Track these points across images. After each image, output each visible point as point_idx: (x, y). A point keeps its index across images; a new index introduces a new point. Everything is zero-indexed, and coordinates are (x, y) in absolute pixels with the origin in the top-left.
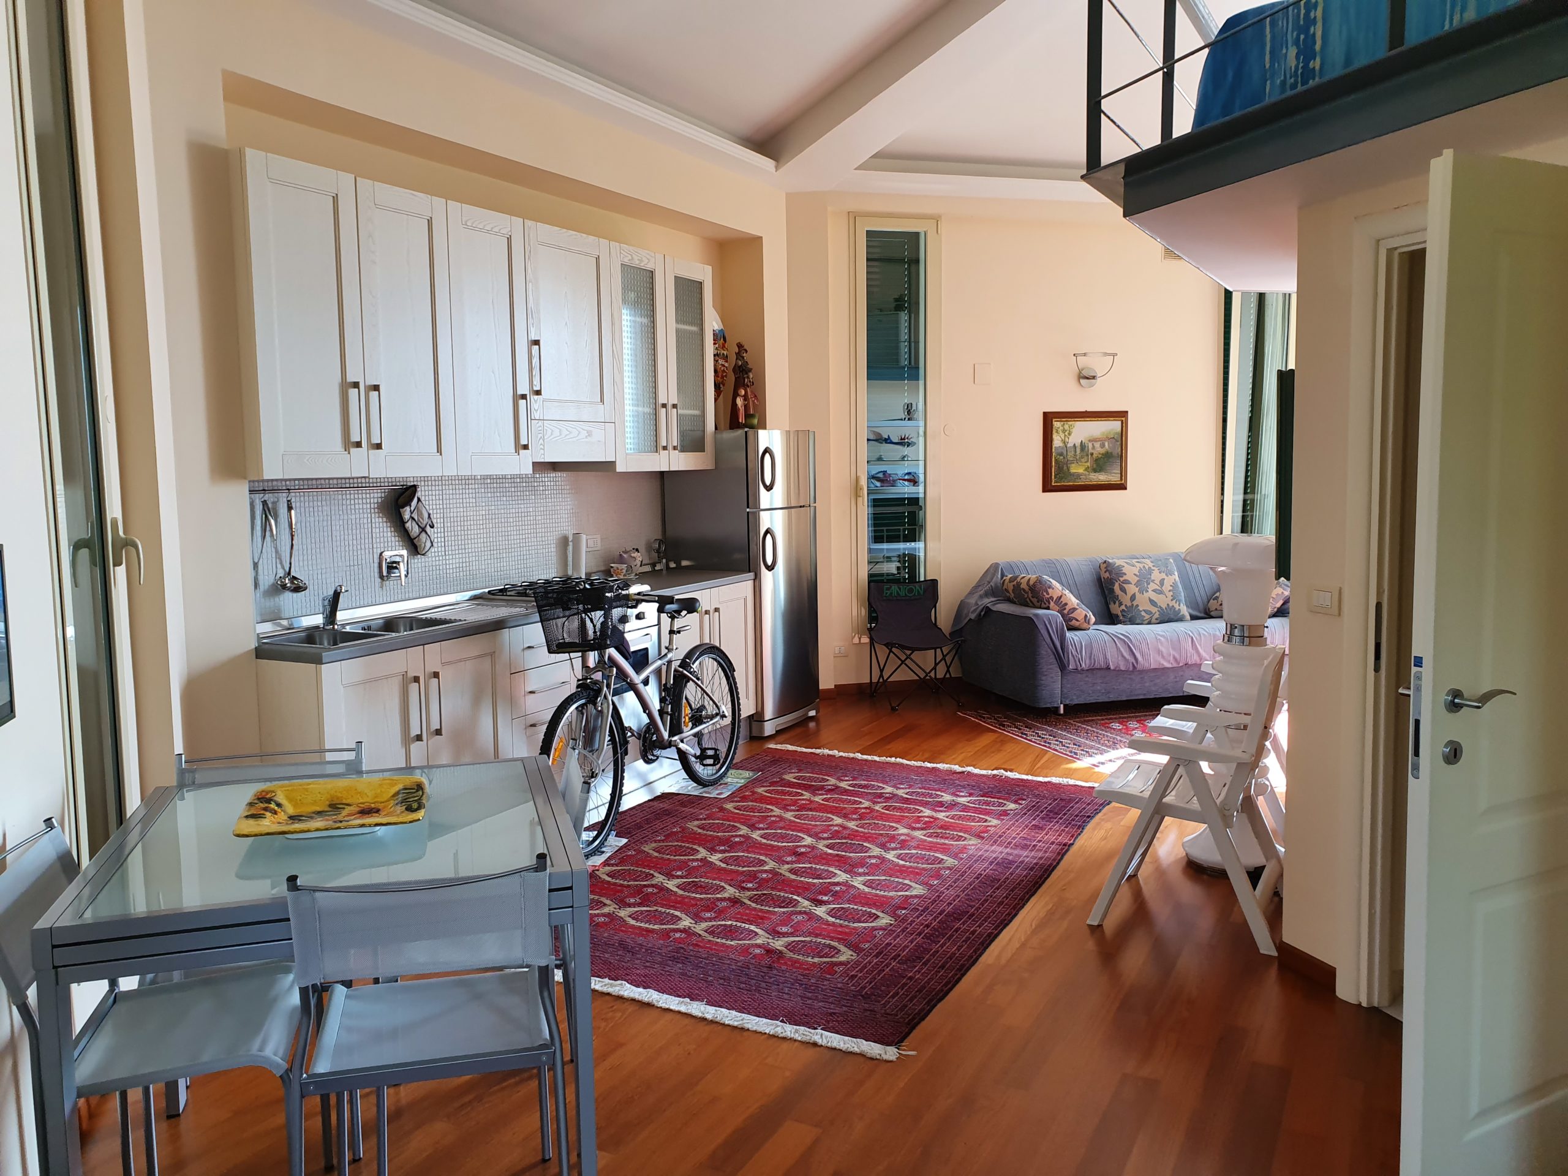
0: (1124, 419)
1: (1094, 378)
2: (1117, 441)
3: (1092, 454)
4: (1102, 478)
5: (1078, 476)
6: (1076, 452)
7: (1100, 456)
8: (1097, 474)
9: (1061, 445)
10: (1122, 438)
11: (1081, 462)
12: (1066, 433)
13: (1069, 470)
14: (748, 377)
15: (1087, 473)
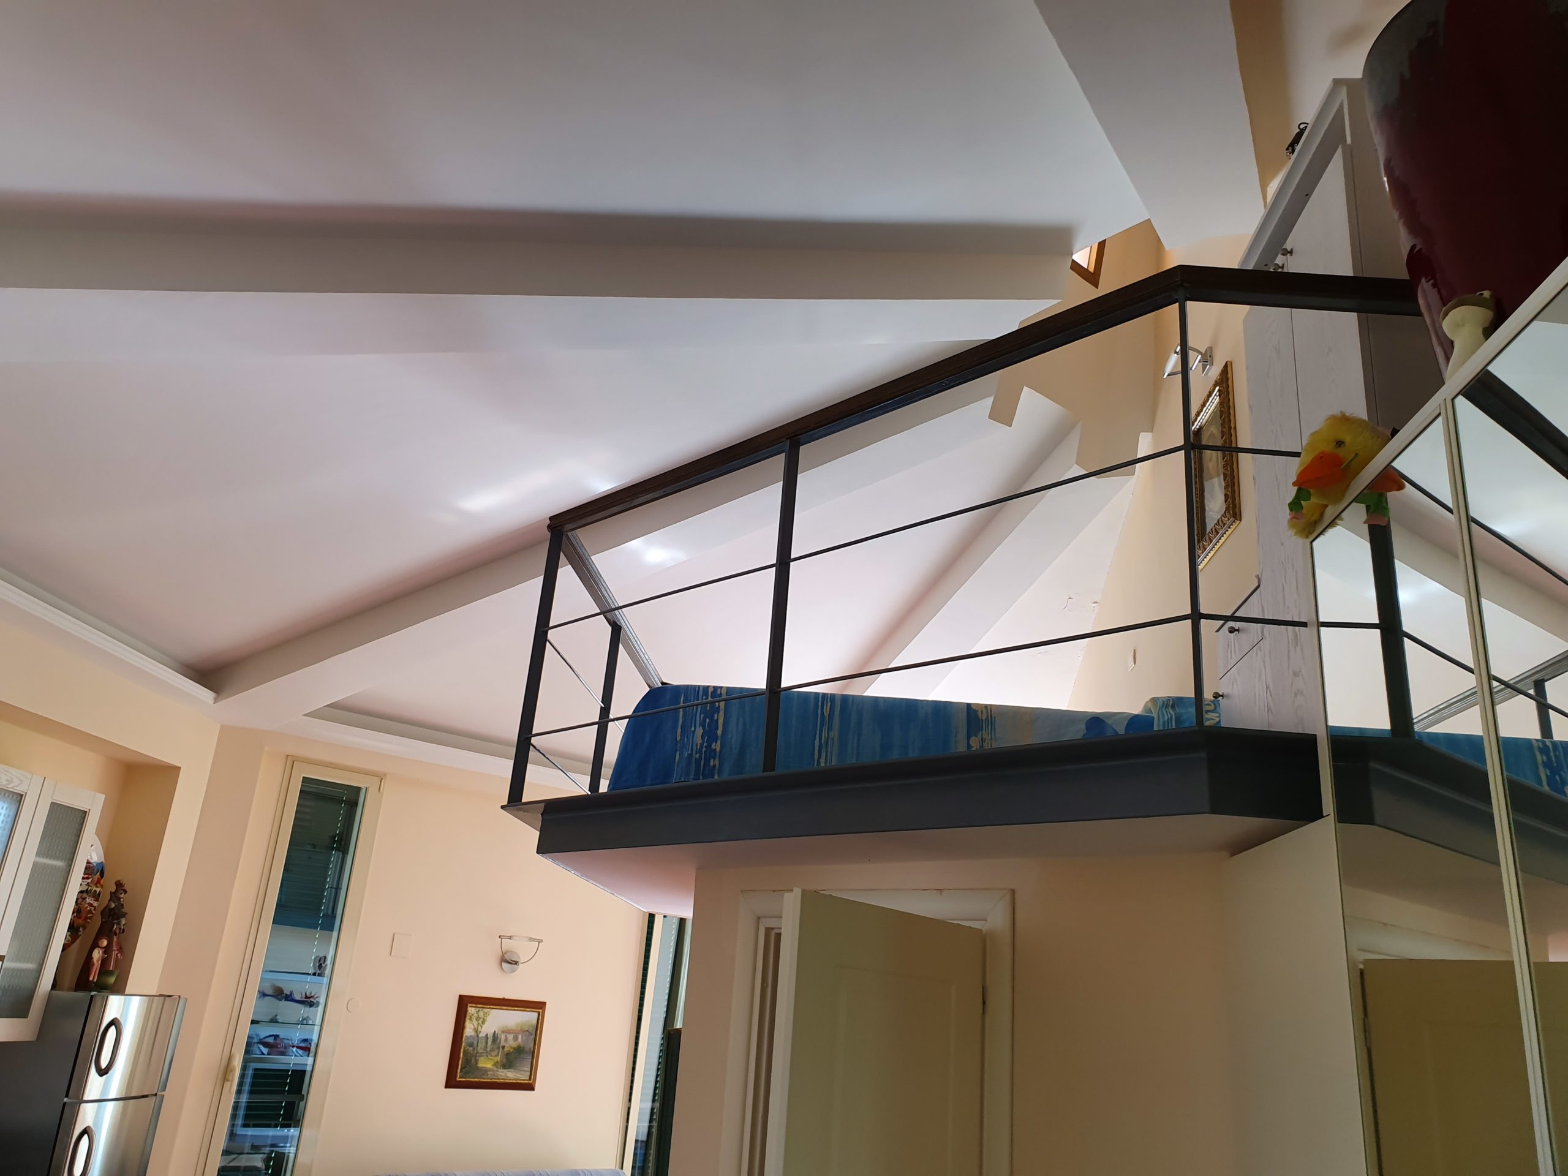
0: (540, 1011)
1: (516, 963)
2: (531, 1035)
3: (503, 1047)
4: (510, 1075)
5: (485, 1071)
6: (487, 1043)
7: (512, 1050)
8: (505, 1071)
9: (473, 1034)
10: (536, 1031)
11: (491, 1056)
12: (480, 1022)
13: (477, 1063)
14: (119, 924)
15: (496, 1069)
